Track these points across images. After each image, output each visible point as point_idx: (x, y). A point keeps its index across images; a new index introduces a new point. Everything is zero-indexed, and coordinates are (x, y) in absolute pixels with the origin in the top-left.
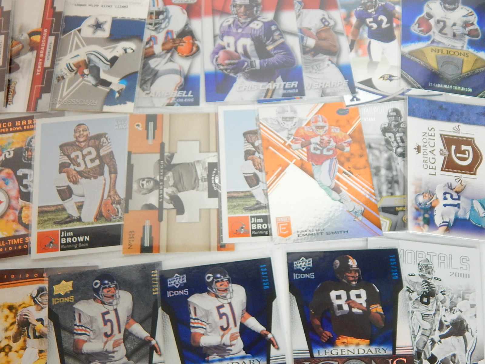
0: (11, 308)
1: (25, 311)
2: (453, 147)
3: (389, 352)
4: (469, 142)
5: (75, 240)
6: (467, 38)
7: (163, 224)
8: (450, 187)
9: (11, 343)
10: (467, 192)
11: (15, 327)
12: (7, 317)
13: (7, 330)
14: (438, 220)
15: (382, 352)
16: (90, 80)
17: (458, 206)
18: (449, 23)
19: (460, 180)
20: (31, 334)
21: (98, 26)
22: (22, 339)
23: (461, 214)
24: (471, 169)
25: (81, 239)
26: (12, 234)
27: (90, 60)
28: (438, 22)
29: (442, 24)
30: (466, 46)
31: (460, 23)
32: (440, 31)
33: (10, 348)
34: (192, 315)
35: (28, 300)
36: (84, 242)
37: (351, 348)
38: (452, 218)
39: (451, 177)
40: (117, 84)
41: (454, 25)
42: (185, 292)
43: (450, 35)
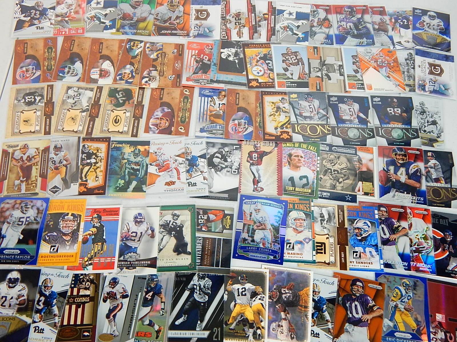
0: (273, 103)
1: (278, 104)
2: (433, 67)
3: (410, 127)
4: (439, 66)
5: (291, 85)
6: (439, 30)
7: (324, 82)
8: (431, 80)
9: (275, 113)
10: (437, 82)
11: (276, 109)
12: (272, 105)
13: (273, 109)
14: (427, 89)
15: (407, 127)
16: (290, 33)
17: (435, 86)
18: (432, 25)
19: (435, 78)
20: (281, 111)
21: (290, 14)
22: (279, 112)
23: (435, 88)
24: (440, 75)
25: (293, 85)
26: (268, 81)
27: (289, 26)
28: (427, 24)
29: (429, 25)
30: (438, 33)
31: (436, 25)
32: (428, 27)
33: (275, 115)
34: (340, 110)
35: (279, 101)
36: (295, 86)
37: (395, 125)
38: (432, 89)
39: (432, 77)
40: (301, 35)
41: (434, 25)
42: (337, 103)
43: (432, 29)
